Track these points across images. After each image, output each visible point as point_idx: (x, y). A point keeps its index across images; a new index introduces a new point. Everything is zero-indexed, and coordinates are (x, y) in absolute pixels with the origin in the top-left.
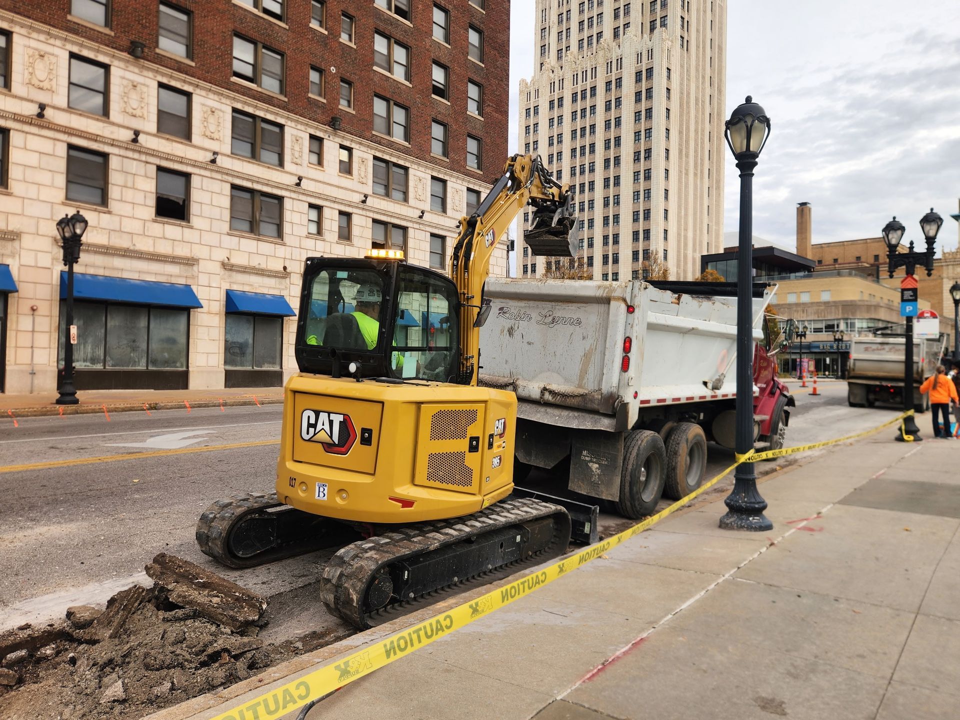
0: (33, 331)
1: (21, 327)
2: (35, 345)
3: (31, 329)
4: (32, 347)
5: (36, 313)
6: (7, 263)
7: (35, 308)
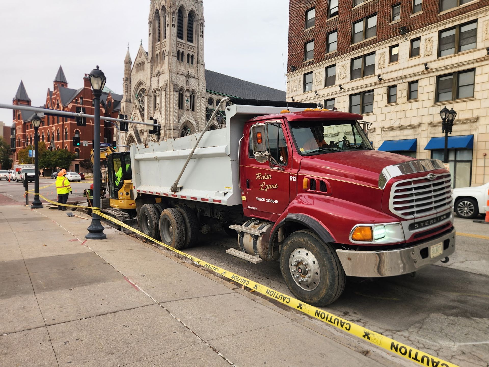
0: (485, 166)
1: (478, 165)
2: (485, 174)
3: (483, 165)
4: (484, 175)
5: (486, 157)
6: (473, 134)
7: (484, 154)
